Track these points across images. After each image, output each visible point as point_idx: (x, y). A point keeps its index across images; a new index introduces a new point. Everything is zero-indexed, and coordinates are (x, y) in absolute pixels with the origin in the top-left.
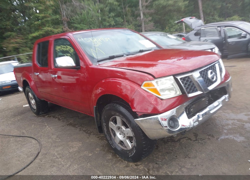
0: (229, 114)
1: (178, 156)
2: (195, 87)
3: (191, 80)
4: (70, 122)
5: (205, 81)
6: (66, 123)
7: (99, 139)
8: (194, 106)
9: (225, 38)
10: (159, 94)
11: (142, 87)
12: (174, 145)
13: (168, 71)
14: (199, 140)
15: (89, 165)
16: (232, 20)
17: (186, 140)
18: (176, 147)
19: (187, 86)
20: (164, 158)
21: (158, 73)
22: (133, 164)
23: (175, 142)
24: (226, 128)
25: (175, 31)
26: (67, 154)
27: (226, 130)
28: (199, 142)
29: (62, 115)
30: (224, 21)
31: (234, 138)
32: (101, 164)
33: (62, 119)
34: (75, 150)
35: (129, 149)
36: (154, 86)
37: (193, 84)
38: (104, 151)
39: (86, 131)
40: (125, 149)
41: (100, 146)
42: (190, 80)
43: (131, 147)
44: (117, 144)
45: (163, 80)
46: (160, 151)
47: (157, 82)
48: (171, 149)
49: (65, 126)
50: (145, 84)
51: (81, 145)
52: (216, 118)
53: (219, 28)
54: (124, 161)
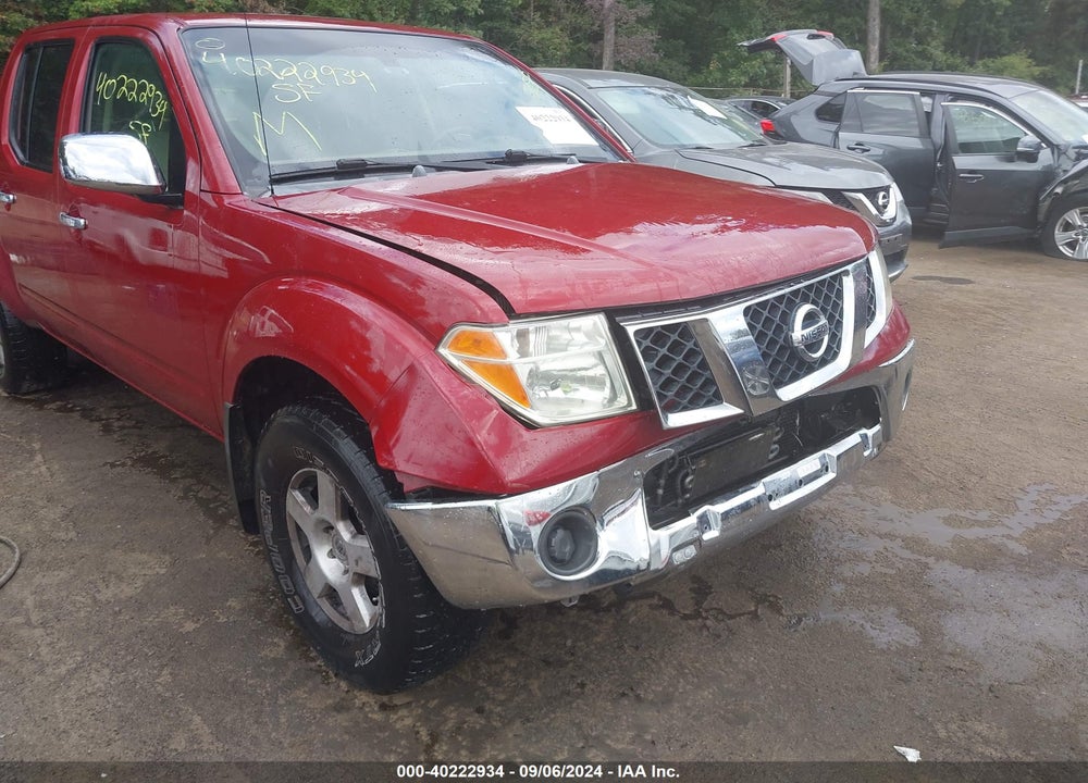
0: (879, 506)
1: (592, 686)
2: (710, 382)
3: (696, 344)
4: (150, 451)
5: (765, 355)
6: (135, 452)
7: (258, 553)
8: (703, 463)
9: (946, 151)
10: (523, 399)
11: (443, 351)
12: (591, 625)
13: (585, 286)
14: (707, 618)
15: (165, 676)
16: (998, 72)
17: (650, 606)
18: (596, 635)
19: (668, 372)
20: (525, 687)
21: (533, 293)
22: (372, 701)
23: (597, 612)
24: (846, 571)
25: (746, 86)
26: (78, 611)
27: (844, 581)
28: (705, 626)
29: (129, 408)
30: (963, 72)
31: (868, 626)
32: (225, 680)
33: (122, 428)
34: (128, 591)
35: (358, 630)
36: (502, 353)
37: (704, 365)
38: (259, 614)
39: (211, 506)
40: (344, 625)
41: (252, 590)
42: (690, 345)
43: (370, 623)
44: (316, 596)
45: (557, 327)
46: (517, 650)
47: (522, 336)
48: (569, 643)
49: (123, 465)
50: (457, 339)
51: (163, 571)
52: (816, 517)
53: (926, 100)
54: (334, 679)
